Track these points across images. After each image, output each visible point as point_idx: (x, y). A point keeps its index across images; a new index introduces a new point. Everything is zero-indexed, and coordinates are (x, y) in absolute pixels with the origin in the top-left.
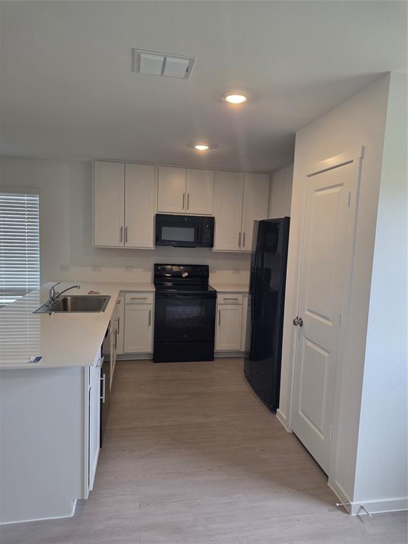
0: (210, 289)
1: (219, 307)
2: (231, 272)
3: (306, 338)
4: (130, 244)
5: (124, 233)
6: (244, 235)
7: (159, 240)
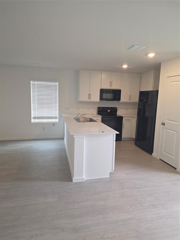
0: (117, 116)
1: (123, 122)
2: (125, 110)
3: (166, 129)
4: (91, 100)
5: (90, 96)
6: (131, 96)
7: (101, 98)
